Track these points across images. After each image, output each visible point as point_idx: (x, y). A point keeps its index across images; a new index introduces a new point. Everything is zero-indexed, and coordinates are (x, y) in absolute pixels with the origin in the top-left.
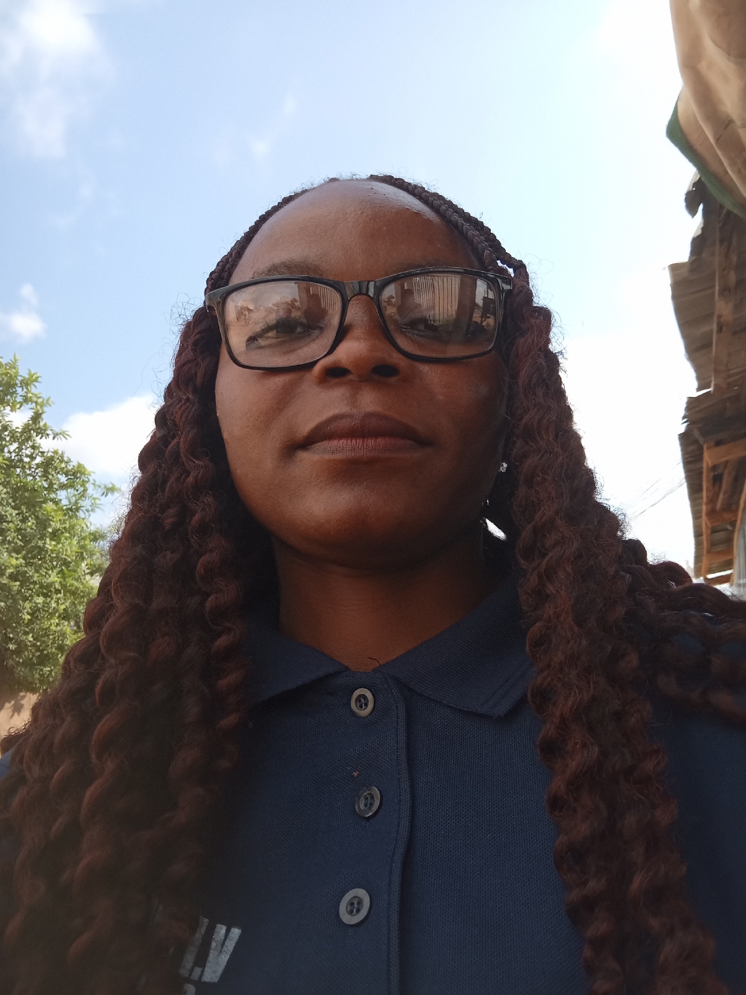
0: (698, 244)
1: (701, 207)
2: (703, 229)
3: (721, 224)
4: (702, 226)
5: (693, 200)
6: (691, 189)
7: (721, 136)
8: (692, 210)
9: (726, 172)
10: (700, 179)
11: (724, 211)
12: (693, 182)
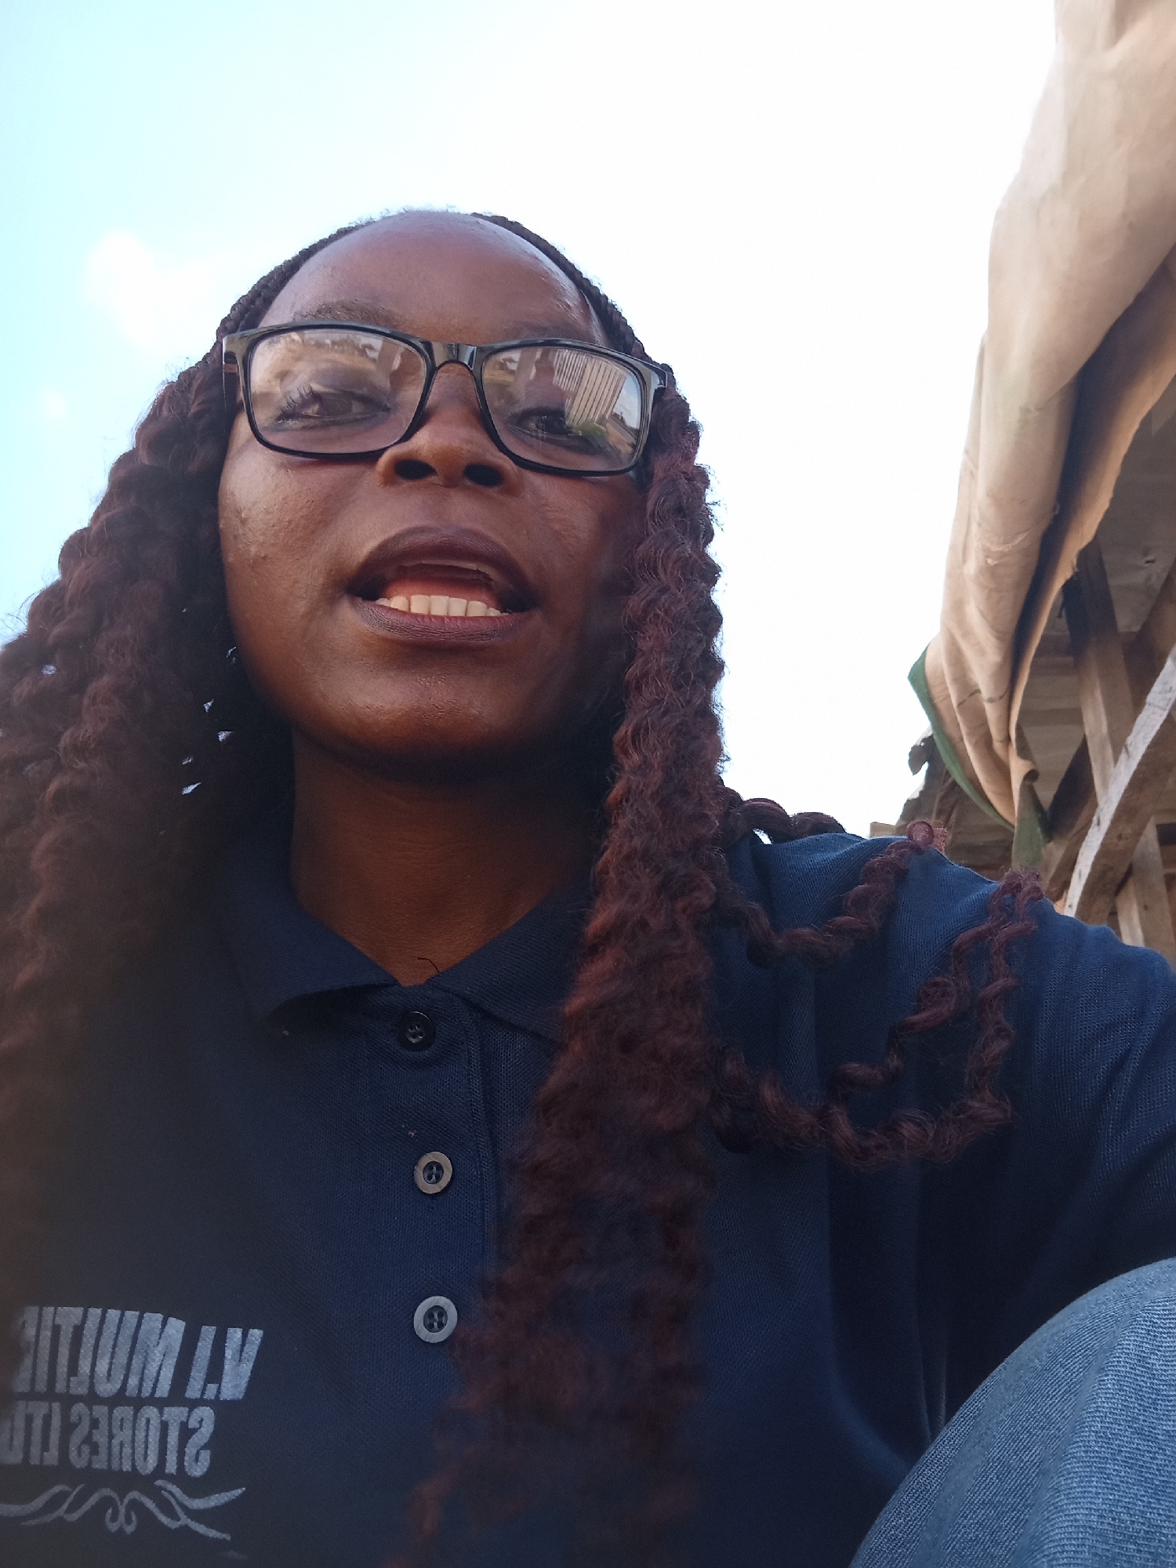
0: (913, 808)
1: (926, 766)
2: (921, 793)
3: (942, 793)
4: (921, 789)
5: (918, 756)
6: (919, 744)
7: (965, 701)
8: (915, 767)
9: (962, 740)
10: (931, 737)
11: (950, 781)
12: (923, 737)
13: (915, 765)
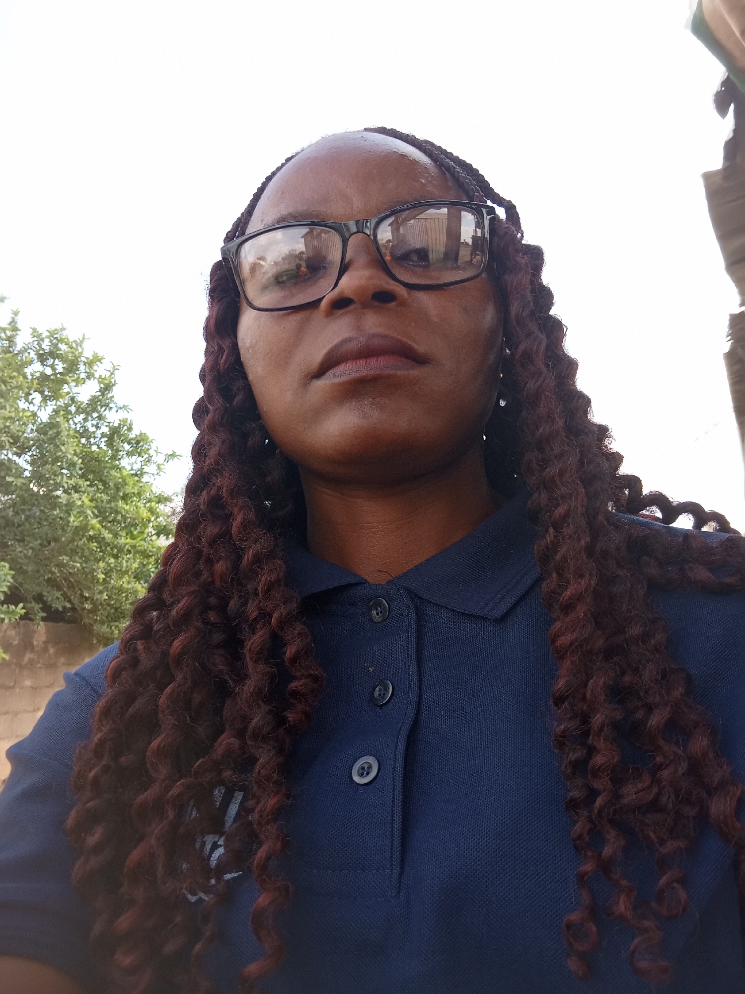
0: (733, 148)
1: (732, 107)
2: (735, 131)
4: (734, 128)
5: (722, 102)
6: (719, 90)
8: (722, 112)
10: (728, 76)
12: (721, 81)
13: (722, 109)
